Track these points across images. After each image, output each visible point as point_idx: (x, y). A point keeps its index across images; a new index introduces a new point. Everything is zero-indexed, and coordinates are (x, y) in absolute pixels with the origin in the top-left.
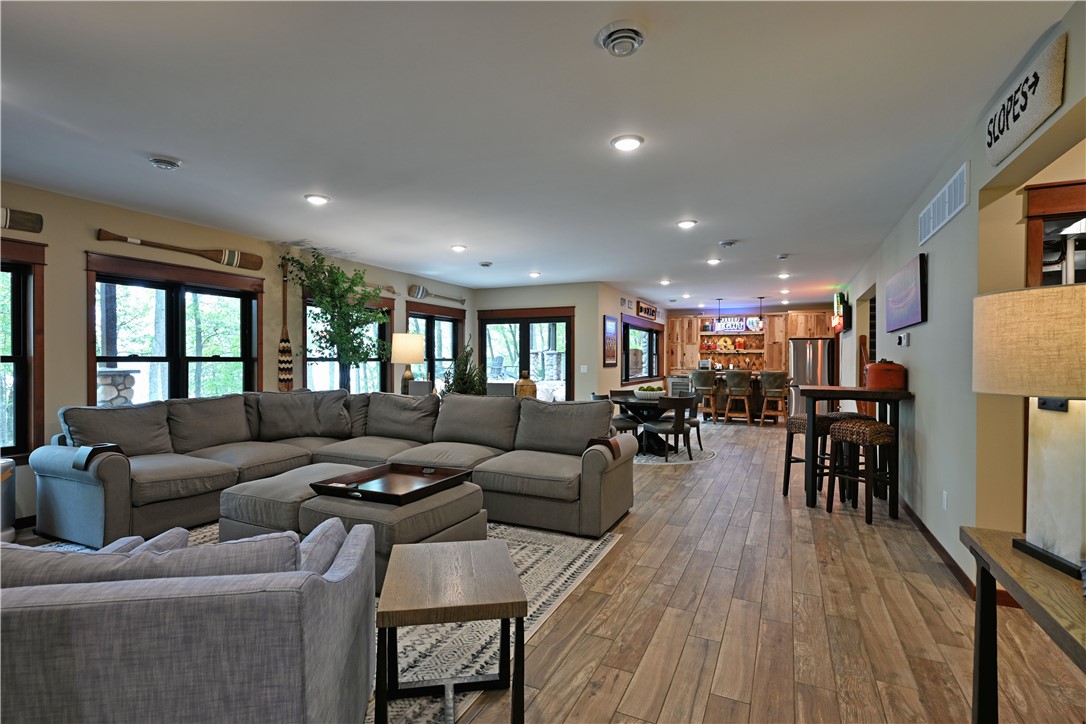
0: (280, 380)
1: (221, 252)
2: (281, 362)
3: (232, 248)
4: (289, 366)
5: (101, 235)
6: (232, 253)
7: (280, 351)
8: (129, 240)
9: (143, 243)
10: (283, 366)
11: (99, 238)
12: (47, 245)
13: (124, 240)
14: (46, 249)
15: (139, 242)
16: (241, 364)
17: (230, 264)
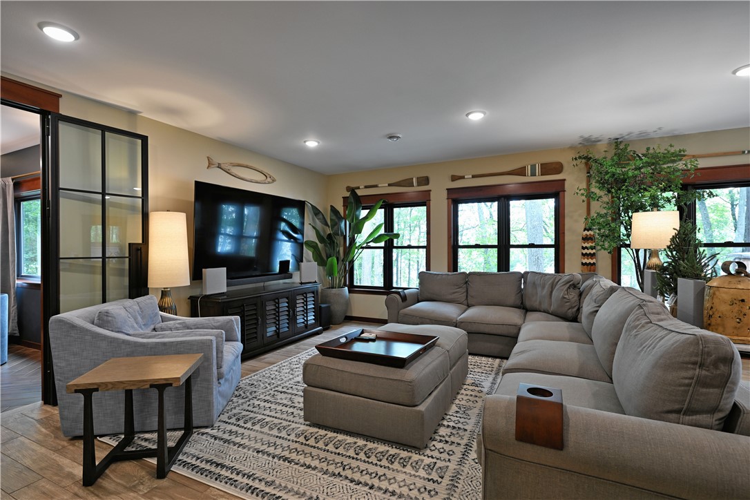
0: (583, 264)
1: (524, 168)
2: (583, 248)
3: (533, 163)
4: (592, 252)
5: (454, 178)
6: (533, 167)
7: (583, 239)
8: (466, 177)
9: (473, 177)
10: (585, 251)
11: (453, 181)
12: (430, 191)
13: (463, 177)
14: (431, 192)
15: (471, 176)
16: (553, 250)
17: (533, 174)
